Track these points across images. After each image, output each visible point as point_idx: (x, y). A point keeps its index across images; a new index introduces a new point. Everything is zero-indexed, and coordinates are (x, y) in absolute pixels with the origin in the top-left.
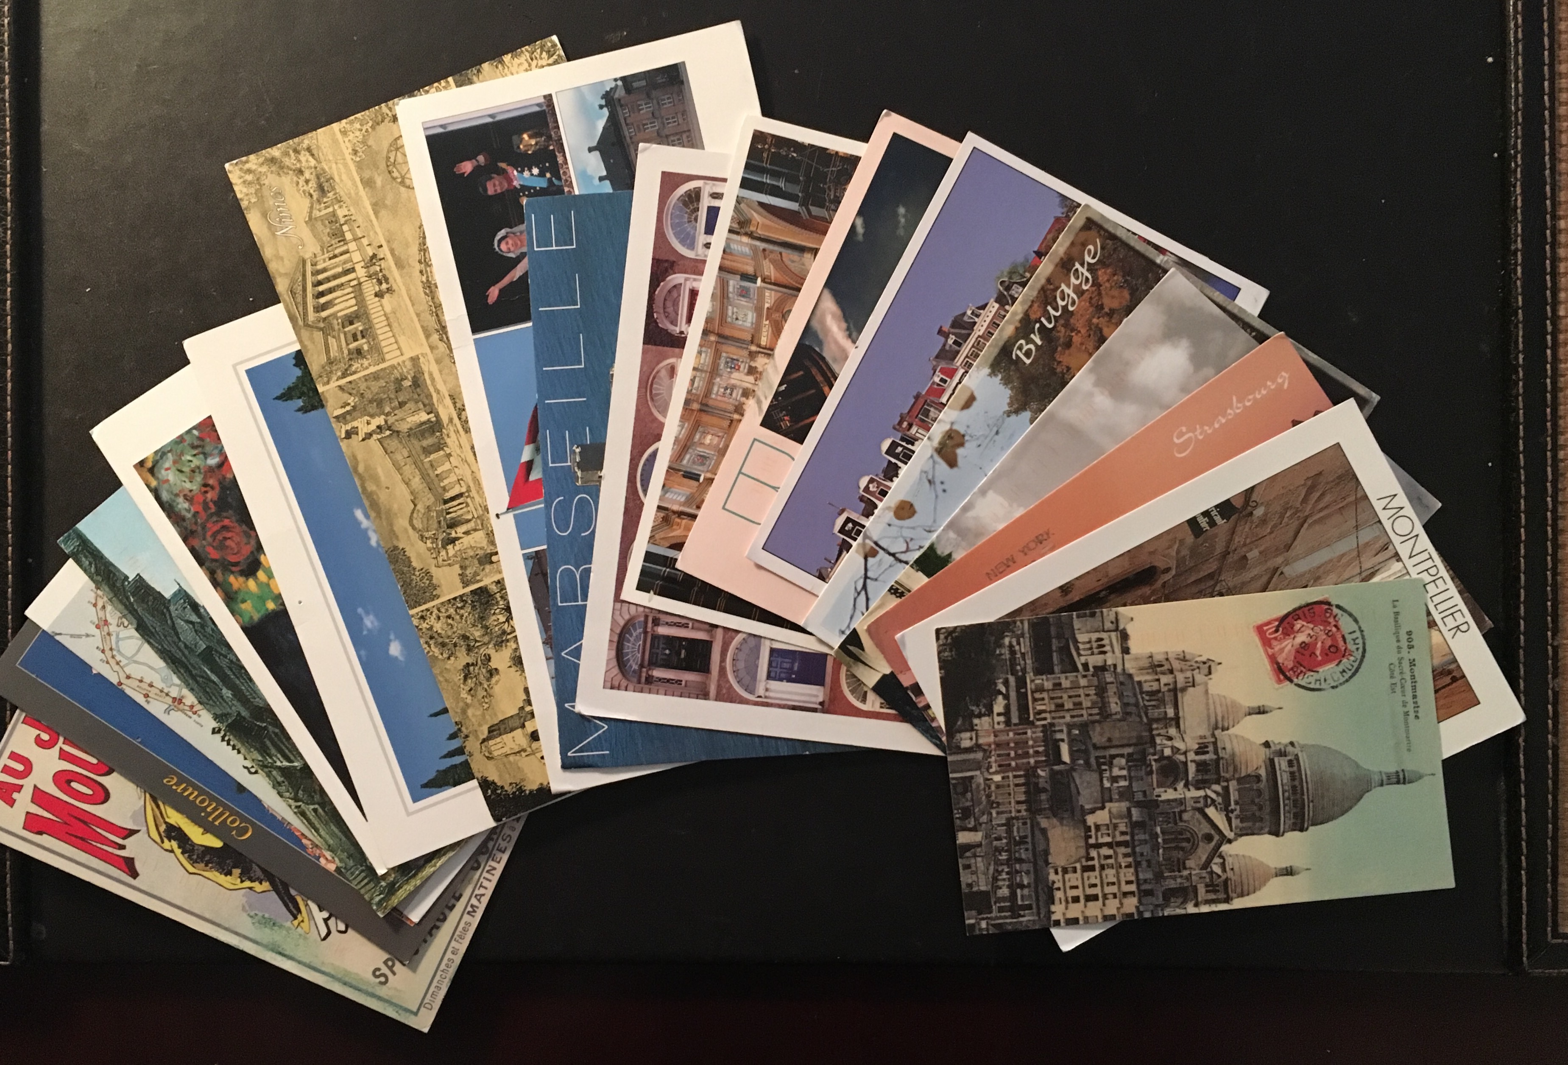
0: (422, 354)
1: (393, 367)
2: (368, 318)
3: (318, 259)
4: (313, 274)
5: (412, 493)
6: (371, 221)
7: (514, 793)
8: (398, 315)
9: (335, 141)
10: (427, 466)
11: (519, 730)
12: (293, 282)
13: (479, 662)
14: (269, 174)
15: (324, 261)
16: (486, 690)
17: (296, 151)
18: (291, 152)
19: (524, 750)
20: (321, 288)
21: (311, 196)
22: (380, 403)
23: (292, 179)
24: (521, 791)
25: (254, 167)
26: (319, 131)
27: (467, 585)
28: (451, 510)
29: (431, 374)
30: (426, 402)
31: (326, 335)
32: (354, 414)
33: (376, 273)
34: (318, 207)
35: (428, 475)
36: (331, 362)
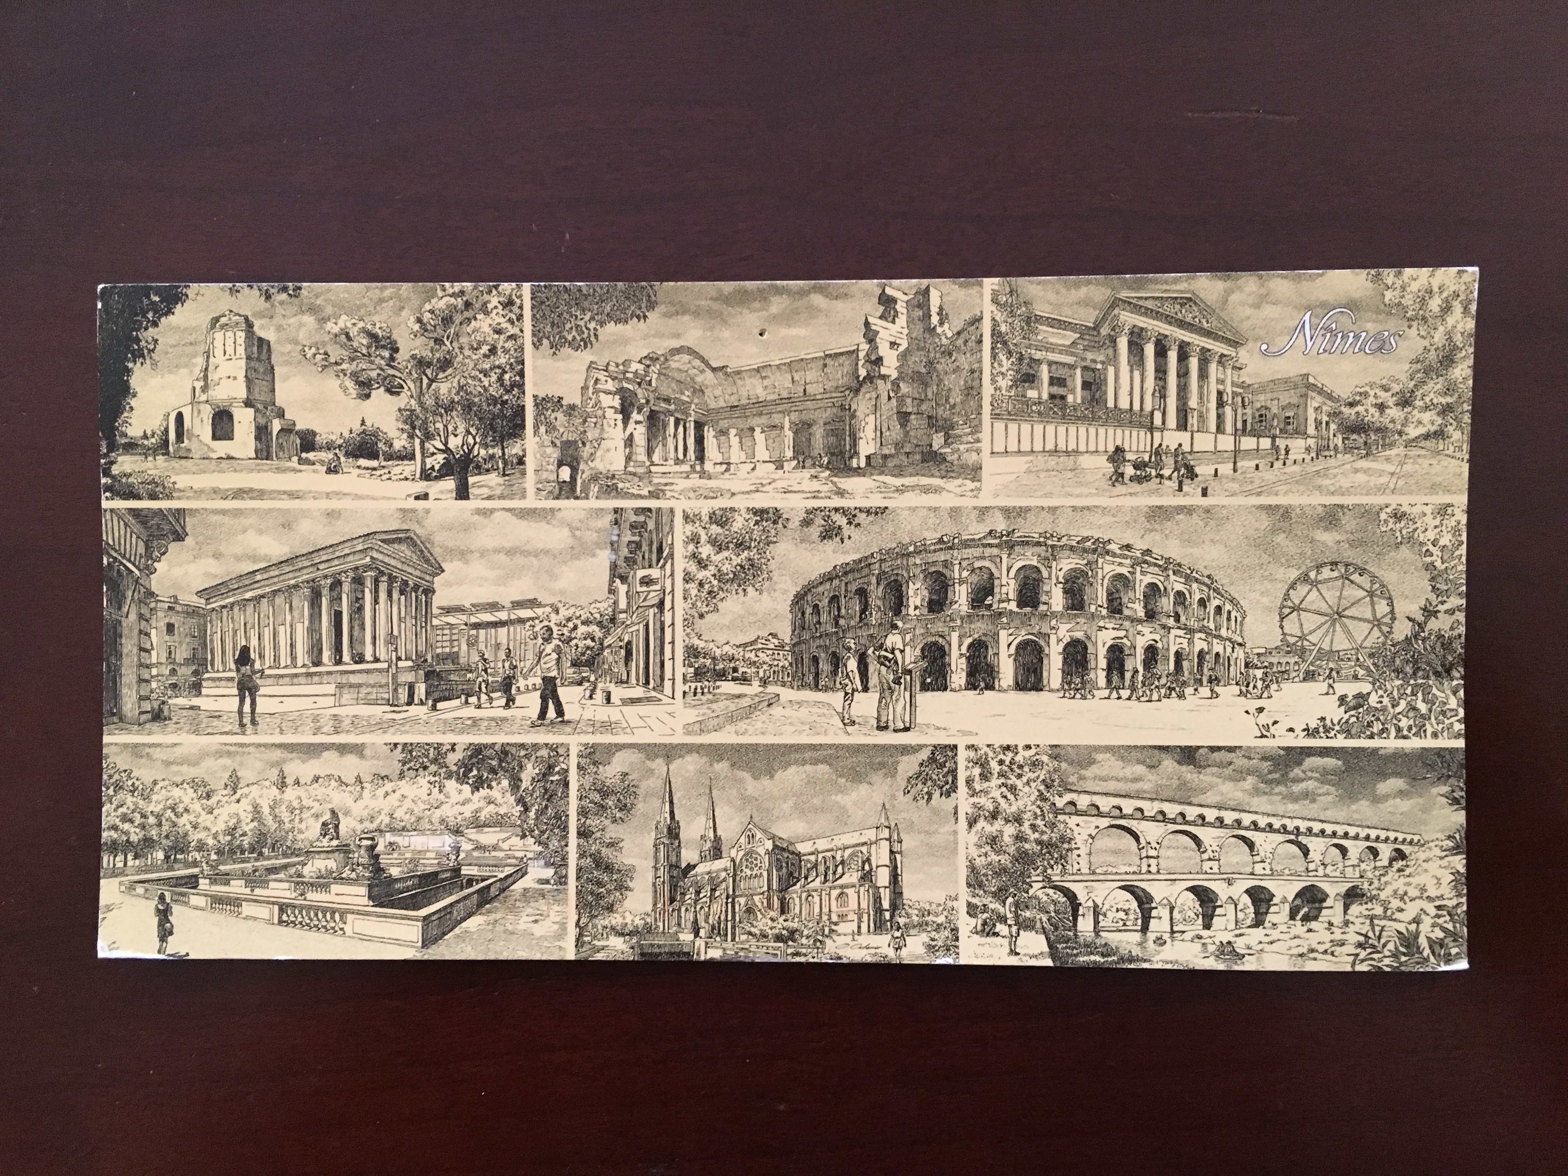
0: (980, 489)
1: (976, 429)
2: (1083, 419)
3: (1229, 371)
4: (1204, 351)
5: (739, 373)
6: (1259, 494)
7: (138, 340)
8: (1070, 475)
9: (1434, 488)
10: (777, 419)
11: (243, 394)
12: (1207, 310)
13: (392, 372)
14: (1426, 343)
15: (1221, 381)
16: (336, 363)
17: (1446, 410)
18: (1449, 400)
19: (205, 389)
20: (1173, 356)
21: (1351, 405)
22: (921, 379)
23: (1397, 381)
24: (139, 355)
25: (1450, 321)
26: (1466, 468)
27: (536, 405)
28: (681, 429)
29: (937, 490)
30: (891, 463)
31: (1084, 331)
32: (920, 327)
33: (1159, 465)
34: (1325, 408)
35: (761, 414)
36: (1031, 321)
